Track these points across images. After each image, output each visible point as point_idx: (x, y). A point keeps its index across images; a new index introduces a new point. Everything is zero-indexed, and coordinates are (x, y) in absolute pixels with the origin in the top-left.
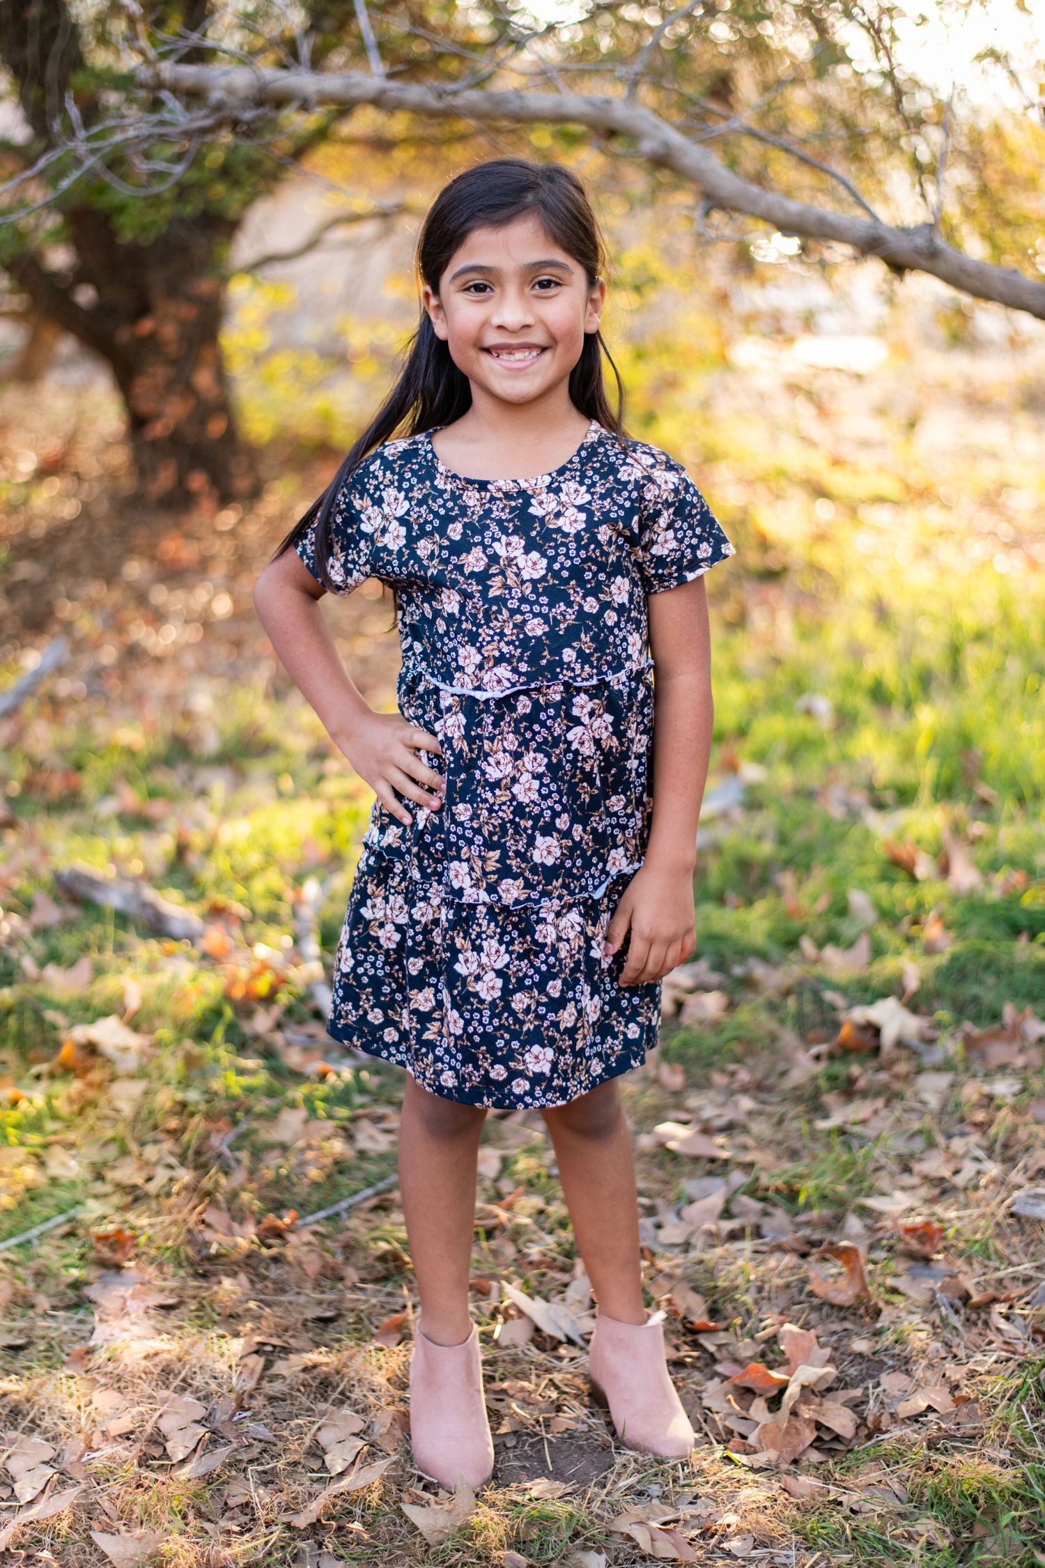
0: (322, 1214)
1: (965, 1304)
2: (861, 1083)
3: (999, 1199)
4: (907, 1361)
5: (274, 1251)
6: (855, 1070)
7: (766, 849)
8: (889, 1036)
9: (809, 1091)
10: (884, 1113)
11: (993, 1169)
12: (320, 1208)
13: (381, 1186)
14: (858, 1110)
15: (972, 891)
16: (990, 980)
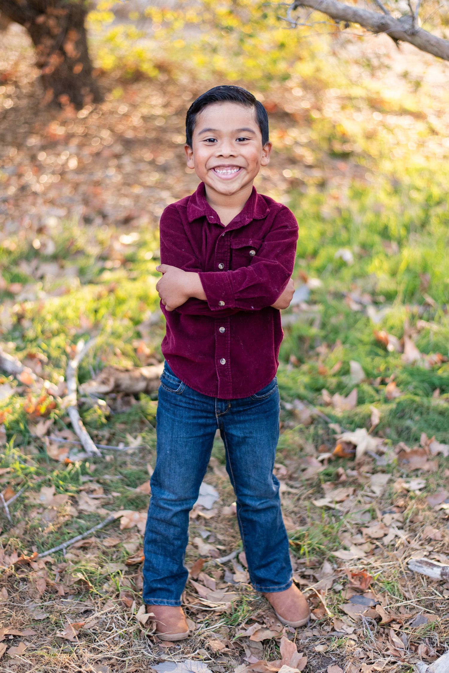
0: (53, 550)
1: (378, 623)
2: (343, 478)
3: (404, 556)
4: (342, 658)
5: (23, 576)
6: (341, 470)
7: (314, 331)
8: (360, 450)
9: (315, 481)
10: (351, 498)
11: (404, 536)
12: (53, 546)
13: (85, 534)
14: (340, 493)
15: (414, 363)
16: (417, 417)
